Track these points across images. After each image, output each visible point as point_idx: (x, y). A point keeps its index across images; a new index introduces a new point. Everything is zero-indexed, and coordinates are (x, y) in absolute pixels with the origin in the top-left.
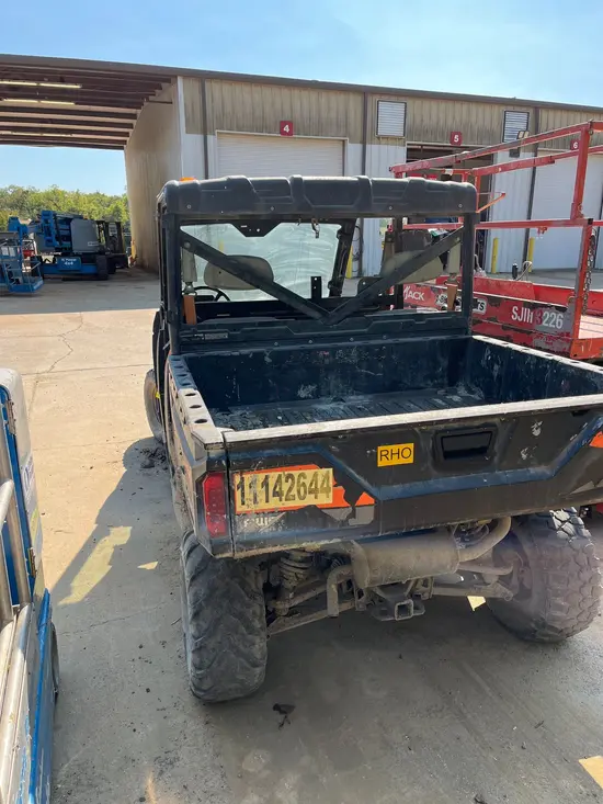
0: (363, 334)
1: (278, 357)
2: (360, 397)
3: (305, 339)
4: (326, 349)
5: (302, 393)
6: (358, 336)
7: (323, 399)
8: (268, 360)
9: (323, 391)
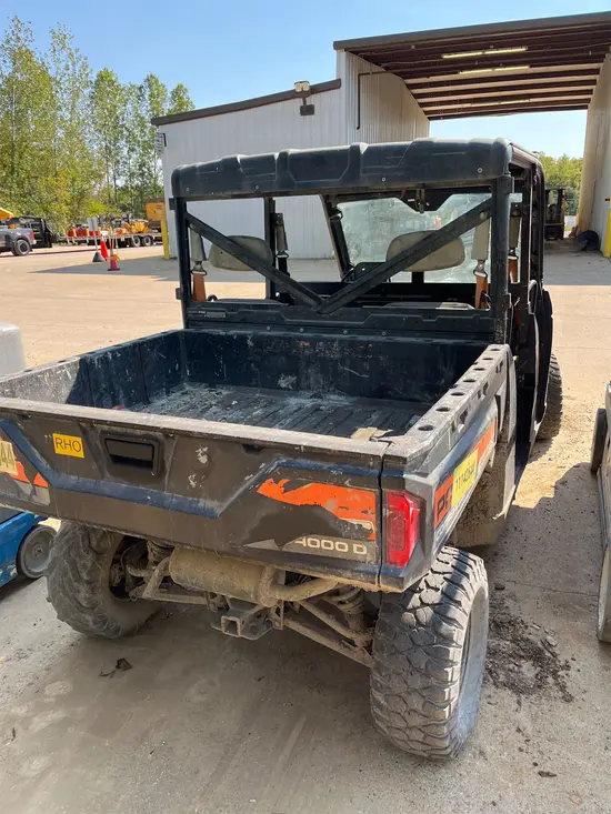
0: (358, 327)
1: (259, 341)
2: (342, 398)
3: (295, 327)
4: (306, 340)
5: (283, 383)
6: (352, 329)
7: (303, 392)
8: (250, 343)
9: (303, 384)
